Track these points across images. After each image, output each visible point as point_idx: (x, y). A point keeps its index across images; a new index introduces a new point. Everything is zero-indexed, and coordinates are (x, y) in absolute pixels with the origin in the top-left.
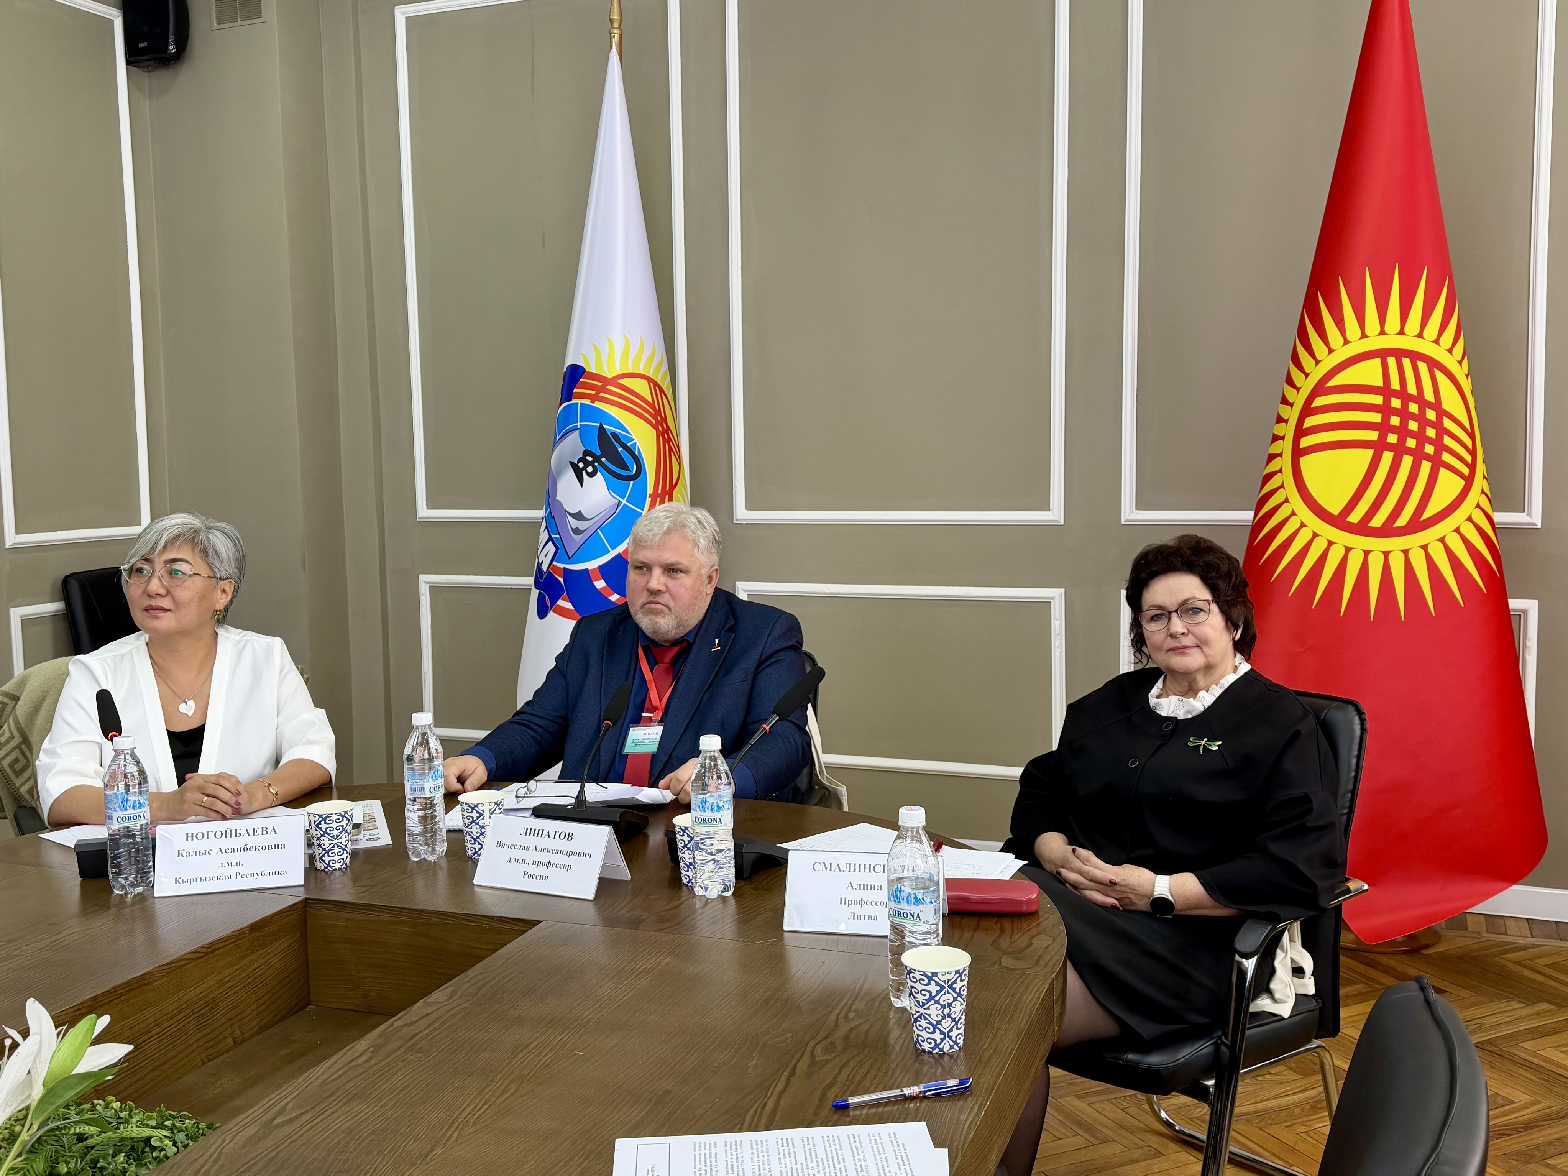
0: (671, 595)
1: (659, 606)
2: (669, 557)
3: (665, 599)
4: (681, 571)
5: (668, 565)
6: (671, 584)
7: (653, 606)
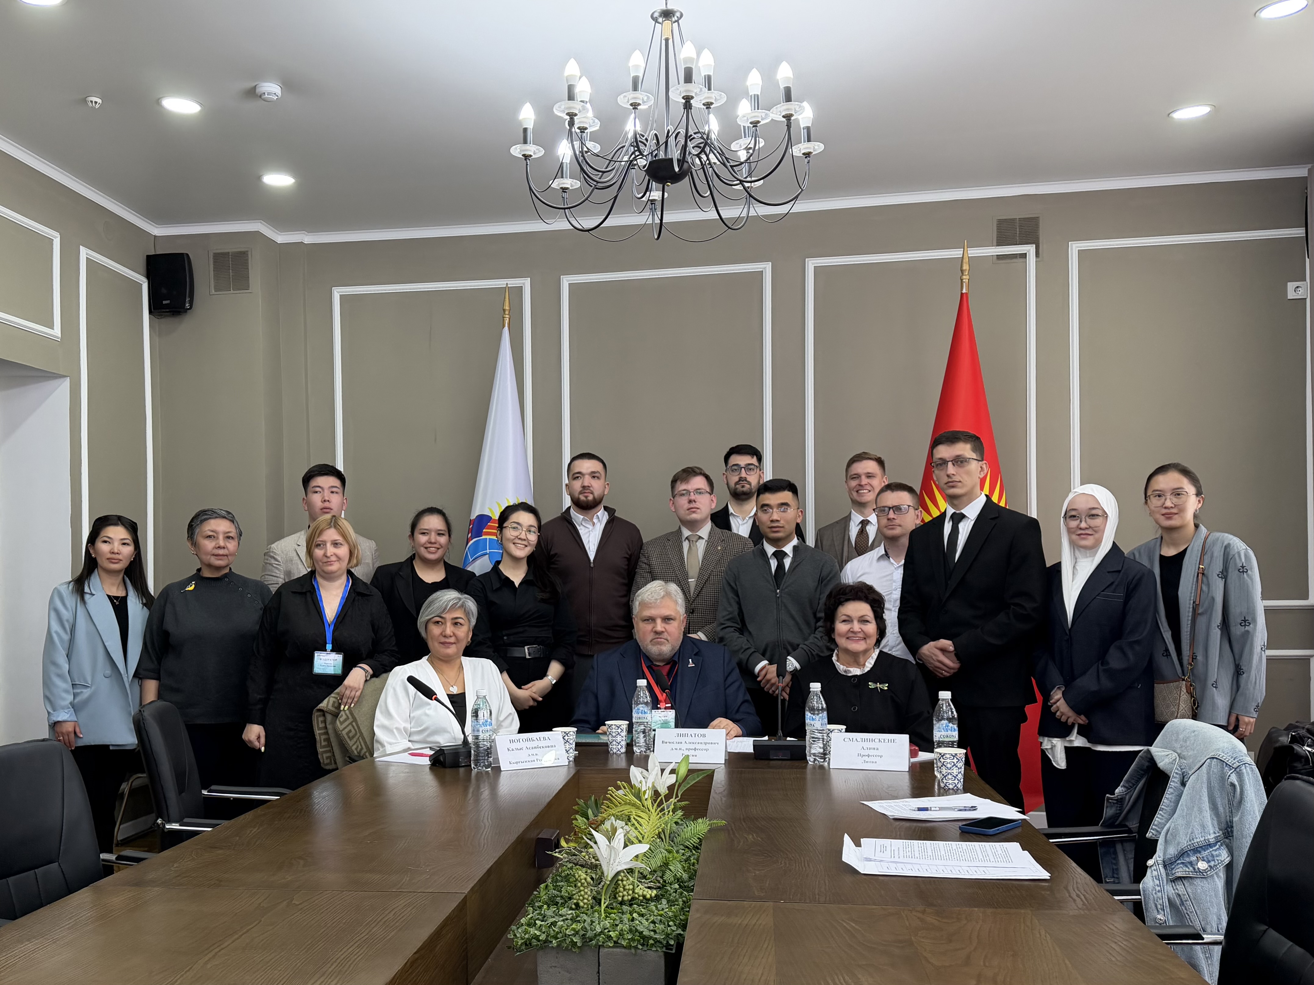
0: (668, 633)
1: (662, 640)
2: (666, 612)
3: (665, 635)
4: (672, 619)
5: (665, 616)
6: (667, 627)
7: (659, 640)
